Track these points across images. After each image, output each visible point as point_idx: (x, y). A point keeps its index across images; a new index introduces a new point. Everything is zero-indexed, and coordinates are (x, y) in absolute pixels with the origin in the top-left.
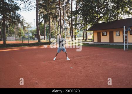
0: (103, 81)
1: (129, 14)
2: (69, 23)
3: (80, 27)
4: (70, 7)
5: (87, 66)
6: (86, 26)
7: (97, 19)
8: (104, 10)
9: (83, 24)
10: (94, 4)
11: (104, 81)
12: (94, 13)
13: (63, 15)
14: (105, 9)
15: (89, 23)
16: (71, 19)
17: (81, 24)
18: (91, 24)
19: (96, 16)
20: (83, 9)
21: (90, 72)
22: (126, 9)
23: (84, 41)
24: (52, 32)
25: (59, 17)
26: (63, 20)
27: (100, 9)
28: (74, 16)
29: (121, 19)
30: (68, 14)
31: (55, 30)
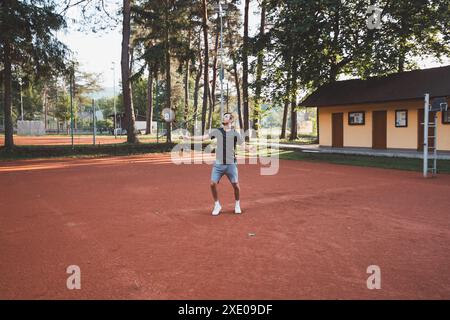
1: (442, 51)
2: (233, 77)
3: (273, 94)
4: (239, 22)
6: (294, 92)
8: (358, 36)
9: (283, 82)
10: (324, 14)
12: (323, 47)
14: (361, 33)
16: (243, 65)
17: (275, 84)
18: (311, 83)
19: (330, 58)
20: (287, 32)
23: (285, 143)
25: (200, 56)
26: (214, 66)
27: (344, 33)
28: (254, 55)
29: (413, 68)
30: (231, 47)
31: (186, 102)
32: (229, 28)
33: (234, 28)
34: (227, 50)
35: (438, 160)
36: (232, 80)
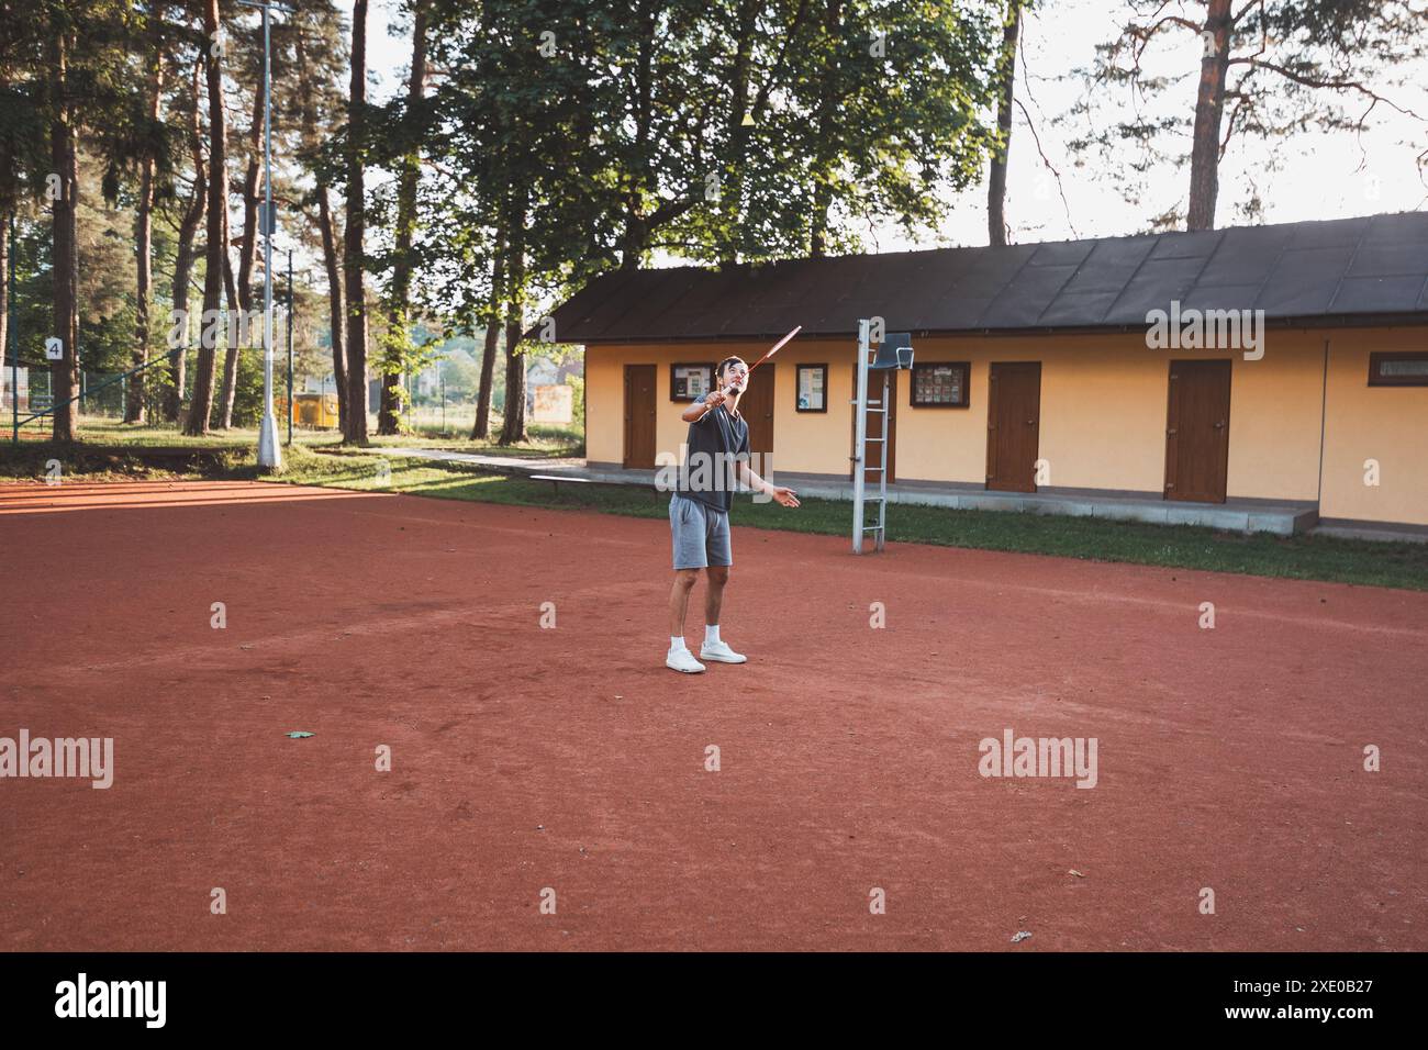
0: (615, 845)
1: (916, 209)
2: (317, 232)
3: (446, 294)
4: (338, 51)
5: (480, 707)
6: (514, 293)
7: (632, 221)
8: (702, 141)
9: (480, 260)
10: (606, 62)
11: (629, 844)
12: (601, 164)
13: (255, 133)
14: (709, 133)
15: (548, 262)
16: (347, 193)
17: (452, 264)
18: (566, 268)
19: (625, 198)
20: (487, 101)
21: (504, 772)
22: (892, 163)
23: (483, 452)
24: (105, 326)
25: (196, 147)
26: (245, 188)
27: (662, 129)
28: (384, 165)
29: (848, 248)
30: (308, 130)
31: (142, 304)
32: (300, 66)
33: (320, 70)
34: (294, 138)
35: (889, 505)
36: (312, 241)
